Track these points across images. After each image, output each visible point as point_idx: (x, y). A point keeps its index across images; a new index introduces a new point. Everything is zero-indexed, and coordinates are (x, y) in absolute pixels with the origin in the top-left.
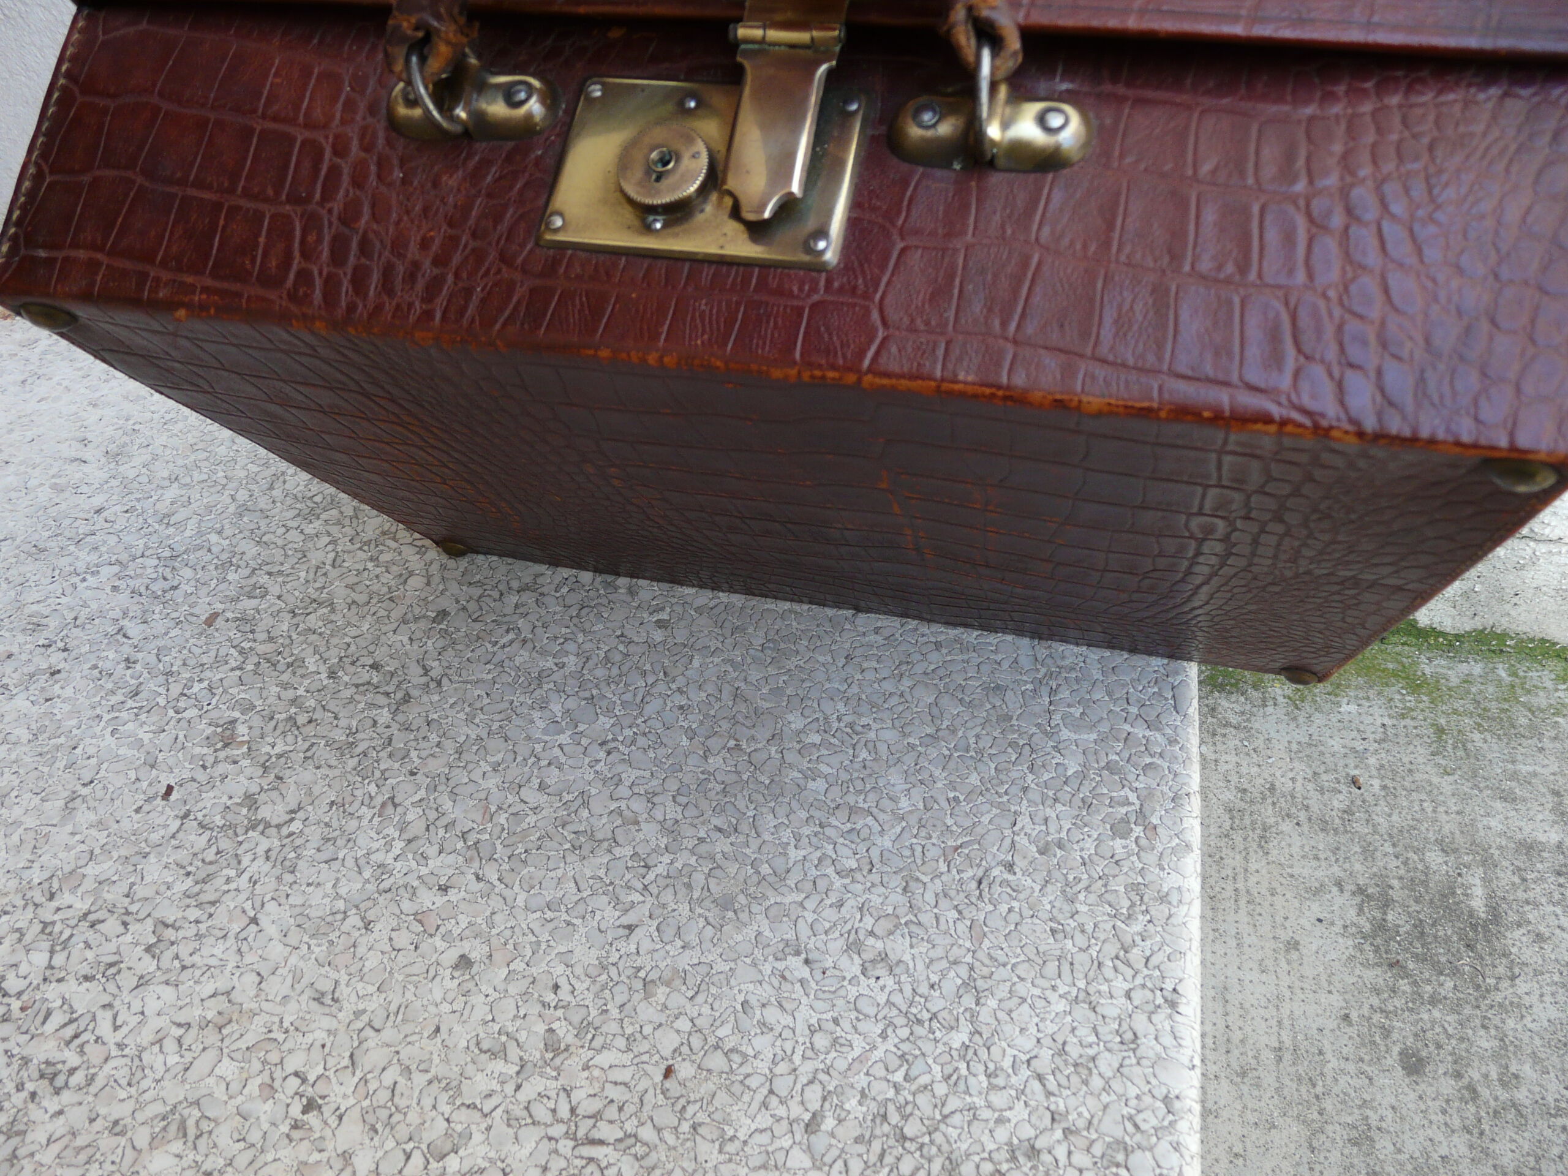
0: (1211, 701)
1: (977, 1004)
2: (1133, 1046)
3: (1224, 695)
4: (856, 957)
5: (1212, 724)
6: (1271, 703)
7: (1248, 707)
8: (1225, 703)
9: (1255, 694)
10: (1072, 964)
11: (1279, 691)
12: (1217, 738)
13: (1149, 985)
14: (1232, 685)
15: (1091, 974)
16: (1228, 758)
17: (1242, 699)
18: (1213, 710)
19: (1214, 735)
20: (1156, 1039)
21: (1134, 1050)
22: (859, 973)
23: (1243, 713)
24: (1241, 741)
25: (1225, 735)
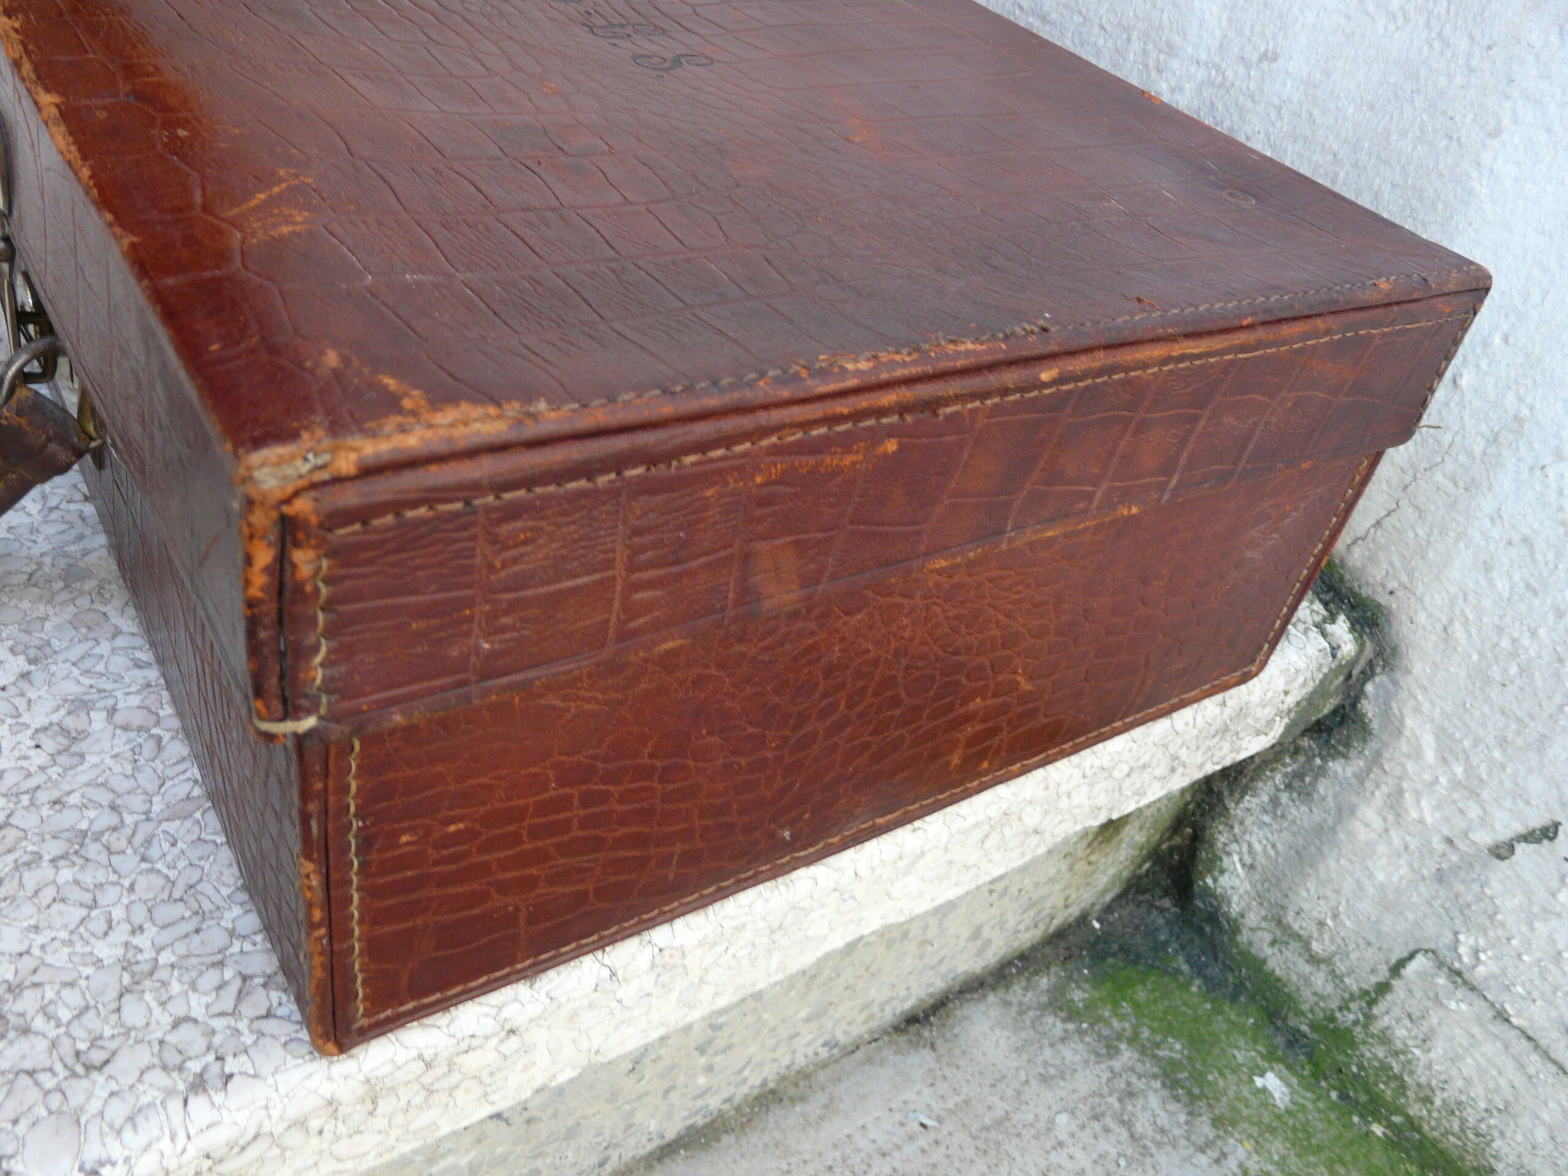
0: (1139, 1084)
1: (53, 861)
2: (80, 1069)
3: (1165, 1093)
4: (63, 712)
5: (1109, 1106)
6: (1215, 1154)
7: (1177, 1132)
8: (1154, 1101)
9: (1204, 1128)
10: (197, 931)
11: (1241, 1153)
12: (1096, 1125)
13: (217, 1040)
14: (1190, 1093)
15: (194, 961)
16: (1079, 1154)
17: (1182, 1118)
18: (1131, 1094)
19: (1096, 1118)
20: (112, 1094)
21: (74, 1075)
22: (34, 726)
23: (1162, 1131)
24: (1119, 1155)
25: (1107, 1130)
